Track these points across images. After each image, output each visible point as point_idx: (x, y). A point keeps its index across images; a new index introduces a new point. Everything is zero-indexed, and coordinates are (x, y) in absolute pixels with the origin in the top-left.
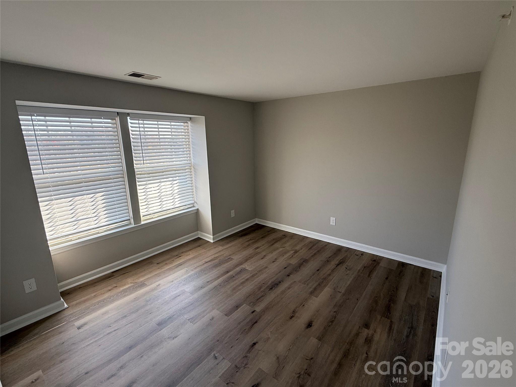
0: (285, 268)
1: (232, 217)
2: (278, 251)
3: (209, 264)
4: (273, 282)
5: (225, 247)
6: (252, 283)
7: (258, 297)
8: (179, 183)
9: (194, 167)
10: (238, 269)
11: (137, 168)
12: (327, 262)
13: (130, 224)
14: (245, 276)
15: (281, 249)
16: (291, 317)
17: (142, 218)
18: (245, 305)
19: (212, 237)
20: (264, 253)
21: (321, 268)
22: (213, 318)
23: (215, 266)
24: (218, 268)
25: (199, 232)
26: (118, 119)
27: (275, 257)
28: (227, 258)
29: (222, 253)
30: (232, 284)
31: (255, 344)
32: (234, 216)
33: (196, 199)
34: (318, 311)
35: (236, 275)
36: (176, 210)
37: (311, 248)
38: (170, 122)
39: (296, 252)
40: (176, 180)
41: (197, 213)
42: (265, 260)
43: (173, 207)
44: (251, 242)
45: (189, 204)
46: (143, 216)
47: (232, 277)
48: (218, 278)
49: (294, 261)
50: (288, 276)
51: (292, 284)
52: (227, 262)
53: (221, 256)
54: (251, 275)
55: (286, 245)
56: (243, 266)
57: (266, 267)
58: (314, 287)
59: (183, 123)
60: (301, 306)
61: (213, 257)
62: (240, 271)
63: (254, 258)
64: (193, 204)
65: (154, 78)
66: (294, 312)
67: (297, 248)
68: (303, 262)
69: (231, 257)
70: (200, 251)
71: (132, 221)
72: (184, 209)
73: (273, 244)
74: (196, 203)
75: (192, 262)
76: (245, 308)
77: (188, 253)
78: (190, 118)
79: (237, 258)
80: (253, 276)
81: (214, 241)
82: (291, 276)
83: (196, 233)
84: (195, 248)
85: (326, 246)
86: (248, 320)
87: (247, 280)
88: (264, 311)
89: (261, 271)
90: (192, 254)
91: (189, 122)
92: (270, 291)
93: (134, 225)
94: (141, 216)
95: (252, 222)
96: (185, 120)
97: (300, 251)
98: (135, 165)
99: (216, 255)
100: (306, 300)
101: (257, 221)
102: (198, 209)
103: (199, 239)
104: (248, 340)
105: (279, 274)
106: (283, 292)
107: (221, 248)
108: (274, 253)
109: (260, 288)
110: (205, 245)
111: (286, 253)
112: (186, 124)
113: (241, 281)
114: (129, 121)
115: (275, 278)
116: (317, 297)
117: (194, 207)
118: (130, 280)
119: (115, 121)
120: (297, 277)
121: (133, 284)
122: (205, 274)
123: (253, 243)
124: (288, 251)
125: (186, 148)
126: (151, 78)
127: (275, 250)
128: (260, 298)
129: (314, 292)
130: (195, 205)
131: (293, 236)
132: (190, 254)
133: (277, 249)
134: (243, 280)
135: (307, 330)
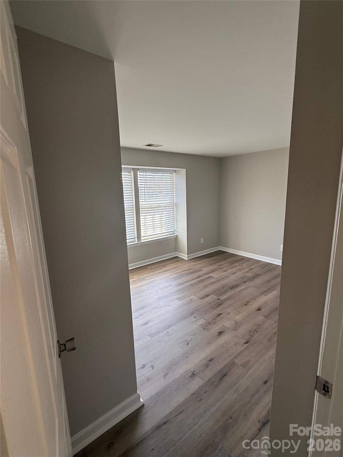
0: (242, 278)
1: (201, 243)
2: (237, 268)
3: (186, 271)
4: (233, 285)
5: (197, 263)
6: (218, 284)
7: (222, 292)
8: (165, 216)
9: (176, 206)
10: (207, 276)
11: (141, 204)
12: (276, 277)
13: (135, 241)
14: (212, 280)
15: (239, 267)
16: (246, 305)
17: (142, 238)
18: (213, 295)
19: (187, 256)
20: (226, 269)
21: (270, 280)
22: (192, 300)
23: (190, 273)
24: (193, 275)
25: (177, 252)
26: (132, 172)
27: (235, 271)
28: (198, 270)
29: (195, 266)
30: (203, 284)
31: (220, 314)
32: (203, 242)
33: (176, 228)
34: (266, 303)
35: (206, 279)
36: (163, 234)
37: (264, 268)
38: (162, 174)
39: (251, 269)
40: (164, 214)
41: (176, 238)
42: (226, 273)
43: (161, 232)
44: (216, 261)
45: (171, 232)
46: (143, 237)
47: (203, 280)
48: (193, 280)
49: (250, 275)
50: (245, 282)
51: (247, 287)
52: (198, 272)
53: (194, 268)
54: (217, 280)
55: (243, 265)
56: (210, 275)
57: (228, 277)
58: (264, 290)
59: (170, 174)
60: (254, 299)
61: (188, 268)
62: (209, 277)
63: (218, 271)
64: (174, 231)
65: (158, 146)
66: (248, 302)
67: (252, 267)
68: (257, 276)
69: (202, 269)
70: (179, 264)
71: (136, 239)
72: (167, 235)
73: (232, 264)
74: (176, 231)
75: (174, 270)
76: (213, 297)
77: (170, 265)
78: (175, 170)
79: (205, 270)
80: (218, 281)
81: (188, 259)
82: (247, 283)
83: (175, 253)
84: (175, 262)
85: (277, 267)
86: (215, 303)
87: (214, 282)
88: (226, 300)
89: (223, 279)
90: (173, 266)
91: (174, 173)
92: (230, 290)
93: (138, 242)
94: (142, 237)
95: (216, 249)
96: (171, 172)
97: (254, 269)
98: (140, 202)
99: (191, 267)
100: (258, 297)
101: (220, 248)
102: (177, 235)
103: (177, 257)
104: (217, 312)
105: (238, 281)
106: (240, 291)
107: (193, 264)
108: (234, 269)
109: (223, 287)
110: (182, 261)
111: (243, 269)
112: (172, 175)
113: (210, 283)
114: (139, 173)
115: (234, 283)
116: (266, 296)
117: (174, 234)
118: (135, 276)
119: (130, 174)
120: (251, 284)
121: (138, 279)
122: (184, 277)
123: (217, 262)
124: (245, 269)
125: (171, 192)
126: (157, 146)
127: (234, 267)
128: (223, 293)
129: (264, 293)
130: (175, 232)
131: (249, 259)
132: (172, 266)
133: (237, 266)
134: (211, 282)
135: (257, 312)
